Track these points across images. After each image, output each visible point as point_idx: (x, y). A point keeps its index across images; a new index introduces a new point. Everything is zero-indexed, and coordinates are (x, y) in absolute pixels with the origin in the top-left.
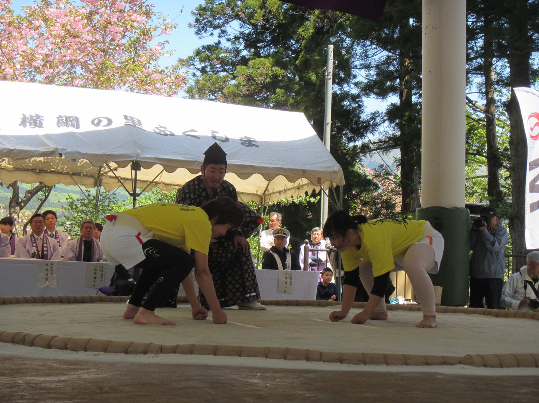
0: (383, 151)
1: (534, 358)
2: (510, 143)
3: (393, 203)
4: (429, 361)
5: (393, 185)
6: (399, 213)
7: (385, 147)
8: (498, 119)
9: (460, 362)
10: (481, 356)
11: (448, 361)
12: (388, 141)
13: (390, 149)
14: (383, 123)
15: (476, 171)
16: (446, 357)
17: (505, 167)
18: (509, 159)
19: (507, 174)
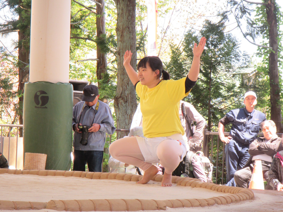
0: (3, 34)
1: (109, 203)
2: (117, 30)
3: (11, 82)
4: (18, 206)
5: (11, 66)
6: (16, 93)
7: (4, 31)
8: (107, 8)
9: (45, 208)
10: (63, 202)
11: (35, 207)
12: (7, 25)
13: (9, 32)
14: (3, 8)
15: (87, 55)
16: (33, 203)
17: (112, 52)
18: (115, 45)
19: (114, 58)
